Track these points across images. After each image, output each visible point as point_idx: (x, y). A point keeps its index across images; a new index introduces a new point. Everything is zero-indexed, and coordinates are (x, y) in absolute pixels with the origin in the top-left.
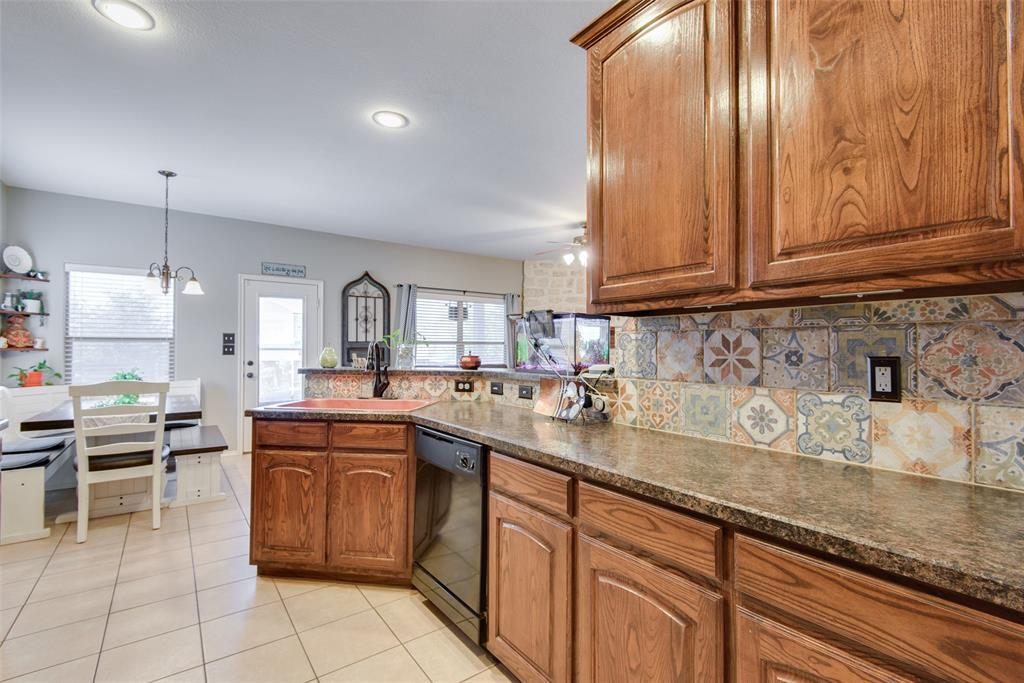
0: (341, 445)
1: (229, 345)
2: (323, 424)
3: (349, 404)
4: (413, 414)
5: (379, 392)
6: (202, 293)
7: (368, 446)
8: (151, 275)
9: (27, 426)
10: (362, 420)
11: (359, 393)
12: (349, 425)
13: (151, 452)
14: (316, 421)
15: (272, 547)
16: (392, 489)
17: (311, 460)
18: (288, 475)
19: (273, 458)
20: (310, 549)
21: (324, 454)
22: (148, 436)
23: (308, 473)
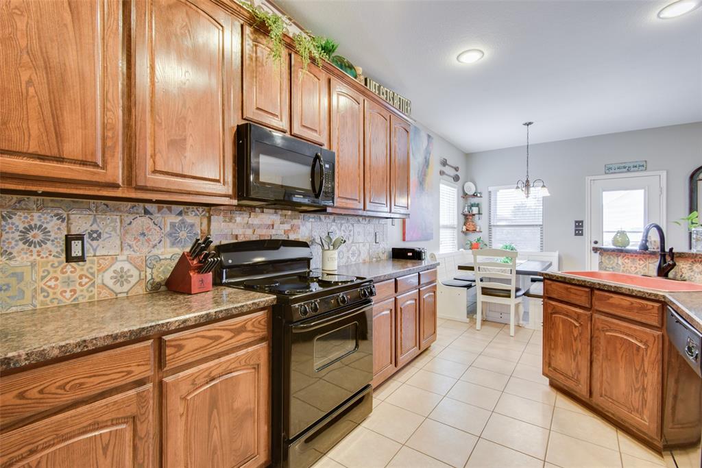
0: (601, 309)
1: (579, 228)
2: (587, 290)
3: (632, 279)
4: (667, 295)
5: (663, 272)
7: (623, 315)
8: (518, 188)
10: (617, 292)
11: (646, 271)
12: (607, 294)
13: (510, 291)
15: (555, 369)
16: (646, 360)
17: (579, 315)
18: (564, 321)
19: (554, 307)
20: (578, 381)
21: (589, 313)
23: (577, 325)
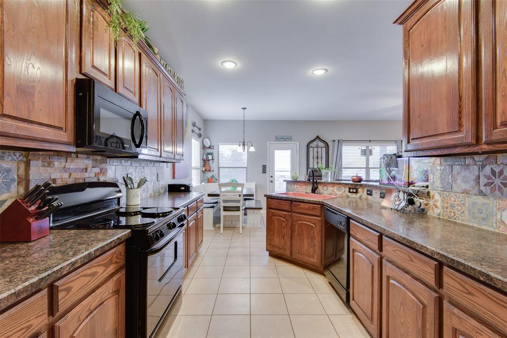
0: (296, 211)
1: (264, 170)
2: (289, 202)
3: (301, 195)
4: (324, 201)
5: (314, 191)
6: (254, 151)
7: (306, 212)
8: (240, 145)
9: (209, 195)
10: (303, 202)
11: (306, 191)
12: (298, 203)
13: (239, 207)
14: (287, 200)
15: (273, 246)
16: (315, 231)
17: (285, 215)
18: (278, 219)
19: (273, 213)
20: (285, 249)
21: (290, 213)
22: (239, 201)
23: (284, 220)
